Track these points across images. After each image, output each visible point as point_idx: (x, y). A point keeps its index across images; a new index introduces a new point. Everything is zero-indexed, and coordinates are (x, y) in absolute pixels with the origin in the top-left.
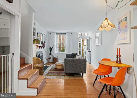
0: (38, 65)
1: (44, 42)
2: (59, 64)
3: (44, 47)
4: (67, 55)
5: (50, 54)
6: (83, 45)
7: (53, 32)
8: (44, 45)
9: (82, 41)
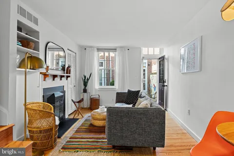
0: (39, 125)
1: (69, 67)
2: (100, 114)
3: (69, 76)
4: (118, 94)
5: (85, 91)
6: (150, 72)
7: (91, 47)
8: (67, 73)
9: (149, 65)
